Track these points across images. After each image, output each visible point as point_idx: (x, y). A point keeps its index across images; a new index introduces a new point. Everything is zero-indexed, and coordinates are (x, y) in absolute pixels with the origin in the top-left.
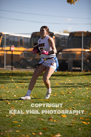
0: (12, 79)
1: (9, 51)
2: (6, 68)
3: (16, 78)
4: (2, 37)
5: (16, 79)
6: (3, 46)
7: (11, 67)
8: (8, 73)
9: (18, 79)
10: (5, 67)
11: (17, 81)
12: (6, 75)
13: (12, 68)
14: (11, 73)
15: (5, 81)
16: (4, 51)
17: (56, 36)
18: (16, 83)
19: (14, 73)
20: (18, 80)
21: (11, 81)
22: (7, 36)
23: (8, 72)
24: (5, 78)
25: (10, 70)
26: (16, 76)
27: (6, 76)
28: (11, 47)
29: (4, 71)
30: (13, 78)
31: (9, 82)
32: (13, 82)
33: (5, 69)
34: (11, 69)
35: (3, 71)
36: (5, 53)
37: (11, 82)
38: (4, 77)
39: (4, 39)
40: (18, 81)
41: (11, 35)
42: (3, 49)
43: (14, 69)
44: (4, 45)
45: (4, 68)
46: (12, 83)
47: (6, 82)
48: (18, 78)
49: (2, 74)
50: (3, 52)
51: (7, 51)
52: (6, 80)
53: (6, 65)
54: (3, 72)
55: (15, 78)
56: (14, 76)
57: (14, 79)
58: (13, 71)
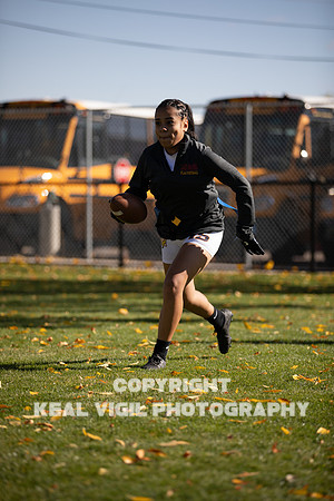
0: (123, 307)
1: (105, 182)
2: (96, 257)
3: (140, 301)
4: (74, 122)
5: (140, 305)
6: (82, 162)
7: (115, 252)
8: (101, 283)
9: (148, 305)
10: (90, 252)
11: (142, 316)
12: (93, 288)
13: (121, 258)
14: (119, 278)
15: (91, 315)
16: (84, 182)
17: (316, 114)
18: (140, 324)
19: (128, 279)
20: (146, 312)
21: (116, 317)
22: (99, 118)
23: (106, 277)
24: (91, 301)
25: (113, 266)
26: (136, 295)
27: (97, 292)
28: (113, 164)
29: (83, 274)
30: (124, 302)
31: (108, 320)
32: (127, 321)
33: (90, 261)
34: (116, 262)
35: (80, 272)
36: (91, 191)
37: (119, 321)
38: (86, 296)
39: (85, 128)
40: (148, 316)
41: (113, 112)
42: (82, 174)
43: (127, 261)
44: (85, 156)
45: (84, 257)
46: (123, 326)
47: (97, 320)
48: (147, 300)
49: (77, 287)
50: (80, 189)
51: (97, 183)
52: (94, 311)
53: (96, 244)
54: (81, 278)
55: (133, 301)
56: (129, 291)
57: (129, 308)
58: (127, 271)
